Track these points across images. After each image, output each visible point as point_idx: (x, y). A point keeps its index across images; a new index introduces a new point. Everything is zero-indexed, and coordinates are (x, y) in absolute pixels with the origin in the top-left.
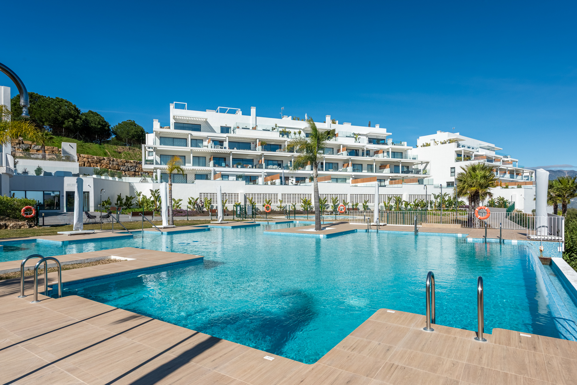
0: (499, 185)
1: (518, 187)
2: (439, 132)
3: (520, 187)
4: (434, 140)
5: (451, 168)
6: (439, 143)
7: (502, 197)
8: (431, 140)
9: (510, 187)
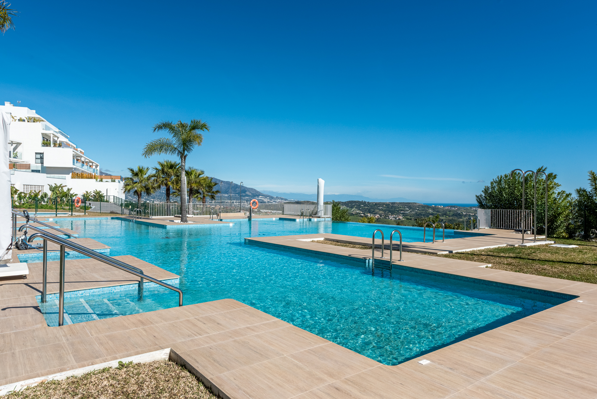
0: (93, 178)
1: (112, 181)
2: (9, 104)
3: (114, 181)
4: (11, 114)
5: (36, 153)
6: (17, 120)
7: (98, 191)
8: (7, 113)
9: (104, 180)
